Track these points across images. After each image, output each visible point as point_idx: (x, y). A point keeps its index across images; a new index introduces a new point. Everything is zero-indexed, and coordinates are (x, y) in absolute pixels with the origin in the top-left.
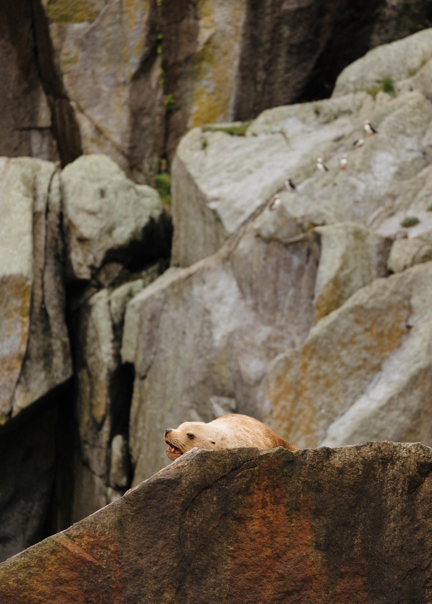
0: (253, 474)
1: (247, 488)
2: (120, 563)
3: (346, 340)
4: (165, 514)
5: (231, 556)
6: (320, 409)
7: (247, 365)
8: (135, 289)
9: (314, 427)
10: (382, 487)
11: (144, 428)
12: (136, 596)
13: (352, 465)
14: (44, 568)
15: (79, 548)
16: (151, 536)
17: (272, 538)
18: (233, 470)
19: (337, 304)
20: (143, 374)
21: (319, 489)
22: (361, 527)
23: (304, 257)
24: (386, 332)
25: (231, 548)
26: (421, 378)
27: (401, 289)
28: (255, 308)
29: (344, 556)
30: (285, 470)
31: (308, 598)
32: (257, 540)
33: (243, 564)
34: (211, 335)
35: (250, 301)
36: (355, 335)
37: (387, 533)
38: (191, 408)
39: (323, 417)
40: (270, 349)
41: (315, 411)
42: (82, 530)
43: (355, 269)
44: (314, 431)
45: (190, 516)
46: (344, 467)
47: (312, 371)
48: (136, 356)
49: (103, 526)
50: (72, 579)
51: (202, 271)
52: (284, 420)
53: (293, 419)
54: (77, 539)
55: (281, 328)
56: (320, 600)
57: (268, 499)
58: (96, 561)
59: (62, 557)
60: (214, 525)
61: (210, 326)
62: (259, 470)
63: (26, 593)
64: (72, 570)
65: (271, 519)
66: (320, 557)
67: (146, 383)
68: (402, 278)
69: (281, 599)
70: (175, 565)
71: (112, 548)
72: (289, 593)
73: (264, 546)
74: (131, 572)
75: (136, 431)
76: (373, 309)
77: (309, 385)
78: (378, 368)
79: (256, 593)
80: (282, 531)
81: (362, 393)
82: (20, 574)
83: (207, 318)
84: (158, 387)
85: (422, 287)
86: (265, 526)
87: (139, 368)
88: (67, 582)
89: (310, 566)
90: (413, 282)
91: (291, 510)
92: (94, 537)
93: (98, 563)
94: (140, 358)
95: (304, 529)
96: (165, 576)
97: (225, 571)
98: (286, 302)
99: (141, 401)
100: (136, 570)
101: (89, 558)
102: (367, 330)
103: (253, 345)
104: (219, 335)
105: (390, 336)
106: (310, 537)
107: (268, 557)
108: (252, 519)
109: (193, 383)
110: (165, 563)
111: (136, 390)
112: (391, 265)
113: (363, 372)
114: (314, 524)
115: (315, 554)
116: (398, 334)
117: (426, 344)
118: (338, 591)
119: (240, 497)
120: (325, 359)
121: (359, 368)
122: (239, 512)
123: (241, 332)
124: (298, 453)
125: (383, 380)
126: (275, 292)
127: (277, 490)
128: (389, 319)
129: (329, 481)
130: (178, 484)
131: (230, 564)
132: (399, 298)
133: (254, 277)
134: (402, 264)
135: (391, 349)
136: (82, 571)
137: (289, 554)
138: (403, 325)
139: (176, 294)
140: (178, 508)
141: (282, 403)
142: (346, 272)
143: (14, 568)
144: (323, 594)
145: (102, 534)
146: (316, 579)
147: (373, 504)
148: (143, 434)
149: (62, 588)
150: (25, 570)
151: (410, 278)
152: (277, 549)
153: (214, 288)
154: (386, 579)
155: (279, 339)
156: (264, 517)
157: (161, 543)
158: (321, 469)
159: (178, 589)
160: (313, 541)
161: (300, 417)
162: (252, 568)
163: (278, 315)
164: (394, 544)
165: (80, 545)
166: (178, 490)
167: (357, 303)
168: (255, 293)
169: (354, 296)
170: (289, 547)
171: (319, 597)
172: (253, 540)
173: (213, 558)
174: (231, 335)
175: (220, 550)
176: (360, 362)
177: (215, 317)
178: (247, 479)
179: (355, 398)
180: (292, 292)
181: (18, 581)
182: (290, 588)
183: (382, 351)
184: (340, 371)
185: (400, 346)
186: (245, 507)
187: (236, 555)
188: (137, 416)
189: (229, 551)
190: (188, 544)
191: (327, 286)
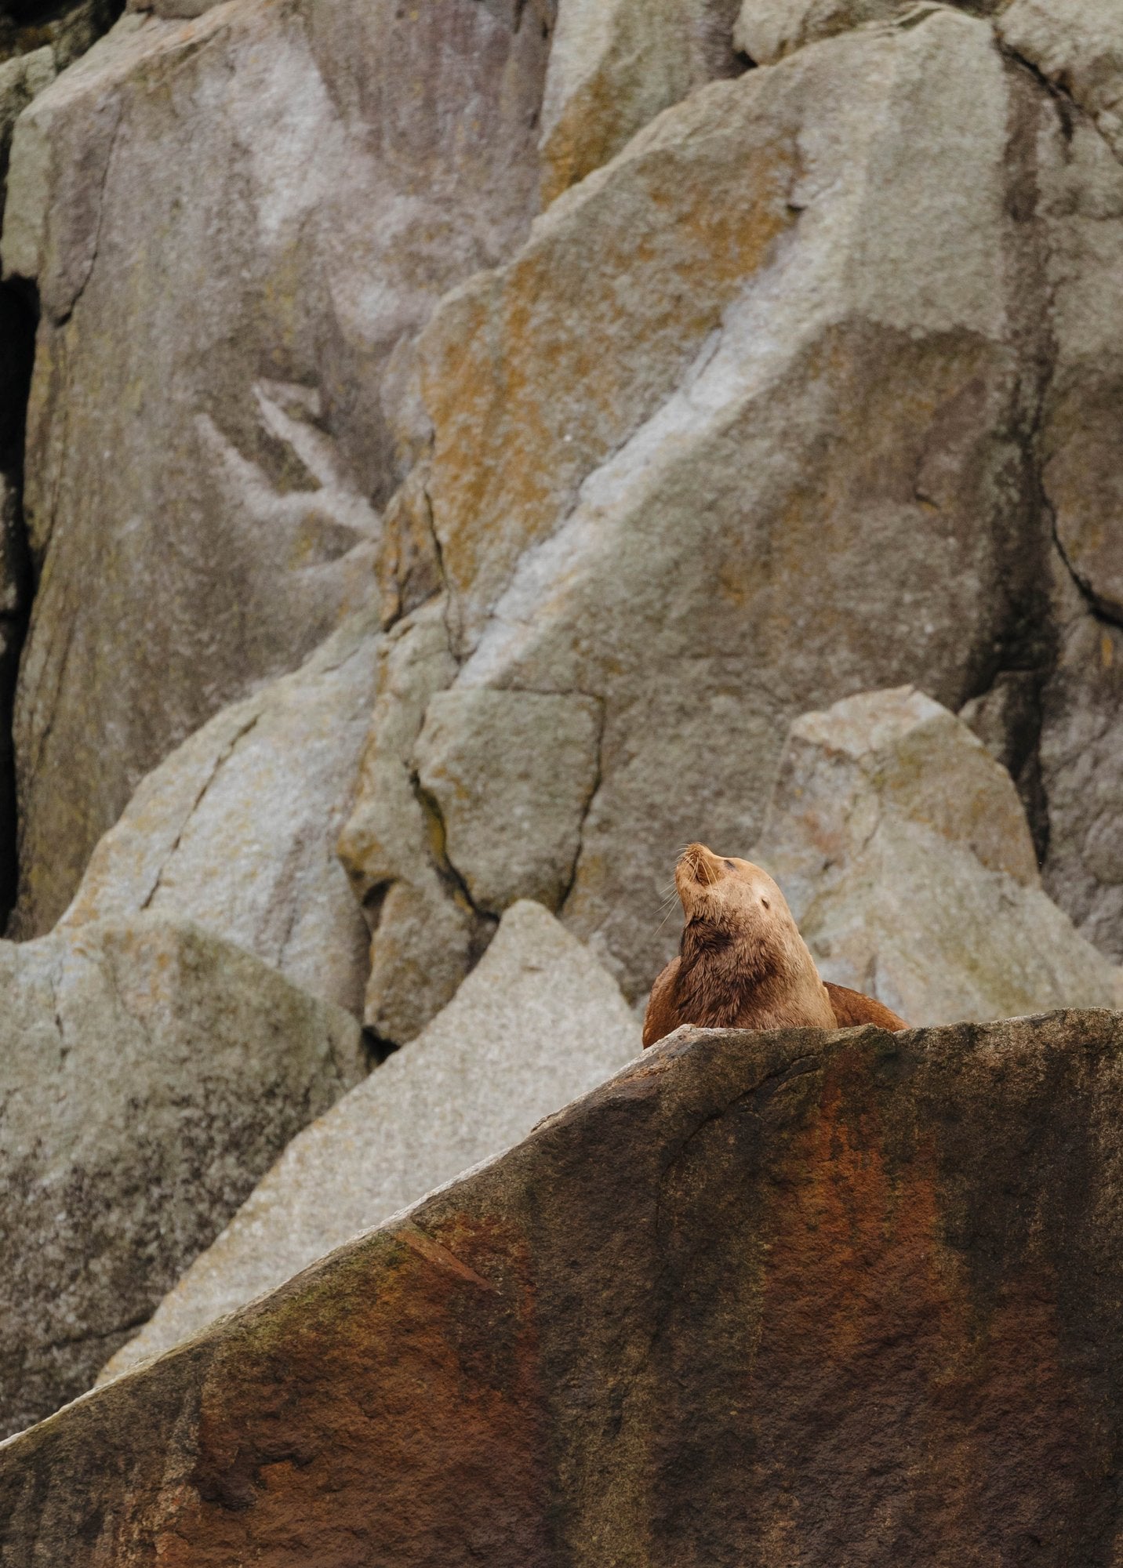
0: (812, 1084)
1: (800, 1116)
2: (532, 1284)
3: (627, 247)
4: (626, 1174)
5: (766, 1264)
6: (561, 434)
7: (355, 303)
8: (33, 73)
9: (543, 480)
10: (1087, 1108)
11: (64, 455)
12: (568, 1353)
13: (1022, 1061)
14: (373, 1297)
15: (444, 1252)
16: (597, 1224)
17: (853, 1224)
18: (769, 1076)
19: (602, 149)
20: (62, 311)
21: (952, 1114)
22: (1043, 1197)
23: (509, 13)
24: (734, 226)
25: (767, 1247)
26: (827, 351)
27: (774, 109)
28: (373, 146)
29: (1006, 1260)
30: (880, 1076)
31: (931, 1351)
32: (822, 1227)
33: (794, 1282)
34: (254, 212)
35: (360, 127)
36: (653, 232)
37: (1099, 1208)
38: (199, 409)
39: (567, 454)
40: (415, 258)
41: (547, 439)
42: (450, 1213)
43: (648, 51)
44: (545, 492)
45: (678, 1179)
46: (1006, 1066)
47: (537, 331)
48: (42, 259)
49: (496, 1203)
50: (433, 1322)
51: (225, 34)
52: (464, 463)
53: (489, 462)
54: (439, 1233)
55: (447, 202)
56: (956, 1356)
57: (843, 1139)
58: (481, 1281)
59: (410, 1274)
60: (730, 1197)
61: (250, 189)
62: (824, 1077)
63: (336, 1353)
64: (432, 1301)
65: (852, 1181)
66: (955, 1263)
67: (70, 333)
68: (775, 78)
69: (873, 1355)
70: (649, 1285)
71: (514, 1250)
72: (889, 1343)
73: (835, 1240)
74: (557, 1302)
75: (44, 464)
76: (699, 162)
77: (531, 368)
78: (713, 321)
79: (820, 1342)
80: (874, 1208)
81: (673, 388)
82: (322, 1312)
83: (238, 167)
84: (104, 347)
85: (830, 103)
86: (838, 1196)
87: (51, 292)
88: (422, 1327)
89: (936, 1282)
90: (806, 85)
91: (892, 1161)
92: (476, 1228)
93: (486, 1286)
94: (54, 266)
95: (922, 1201)
96: (627, 1309)
97: (754, 1296)
98: (460, 132)
99: (56, 383)
100: (567, 1299)
101: (467, 1273)
102: (682, 219)
103: (369, 247)
104: (274, 215)
105: (743, 235)
106: (933, 1219)
107: (845, 1264)
108: (810, 1181)
109: (203, 343)
110: (628, 1283)
111: (42, 351)
112: (744, 38)
113: (672, 331)
114: (943, 1190)
115: (944, 1256)
116: (765, 228)
117: (840, 258)
118: (996, 1335)
119: (785, 1135)
120: (574, 300)
121: (663, 321)
122: (783, 1167)
123: (336, 210)
124: (907, 1036)
125: (724, 353)
126: (429, 104)
127: (863, 1117)
128: (742, 189)
129: (975, 1098)
130: (654, 1109)
131: (763, 1281)
132: (769, 132)
133: (371, 60)
134: (773, 37)
135: (747, 269)
136: (453, 1304)
137: (890, 1257)
138: (778, 205)
139: (152, 97)
140: (653, 1162)
141: (461, 417)
142: (627, 60)
143: (310, 1299)
144: (963, 1343)
145: (494, 1221)
146: (947, 1310)
147: (1068, 1147)
148: (62, 475)
149: (411, 1341)
150: (331, 1302)
151: (798, 76)
152: (864, 1246)
153: (259, 84)
154: (1097, 1309)
155: (442, 231)
156: (836, 1179)
157: (618, 1238)
158: (958, 1072)
159: (656, 1337)
160: (940, 1229)
161: (509, 454)
162: (810, 1288)
163: (438, 167)
164: (1113, 1233)
165: (446, 1245)
166: (654, 1123)
167: (657, 146)
168: (371, 104)
169: (649, 129)
170: (890, 1241)
171: (954, 1350)
172: (812, 1229)
173: (729, 1268)
174: (307, 217)
175: (742, 1251)
176: (666, 306)
177: (263, 165)
178: (800, 1097)
179: (654, 402)
180: (474, 103)
181: (317, 1327)
182: (892, 1332)
183: (724, 273)
184: (612, 330)
185: (770, 260)
186: (796, 1157)
187: (776, 1260)
188: (45, 421)
189: (762, 1253)
190: (676, 1238)
191: (577, 99)
